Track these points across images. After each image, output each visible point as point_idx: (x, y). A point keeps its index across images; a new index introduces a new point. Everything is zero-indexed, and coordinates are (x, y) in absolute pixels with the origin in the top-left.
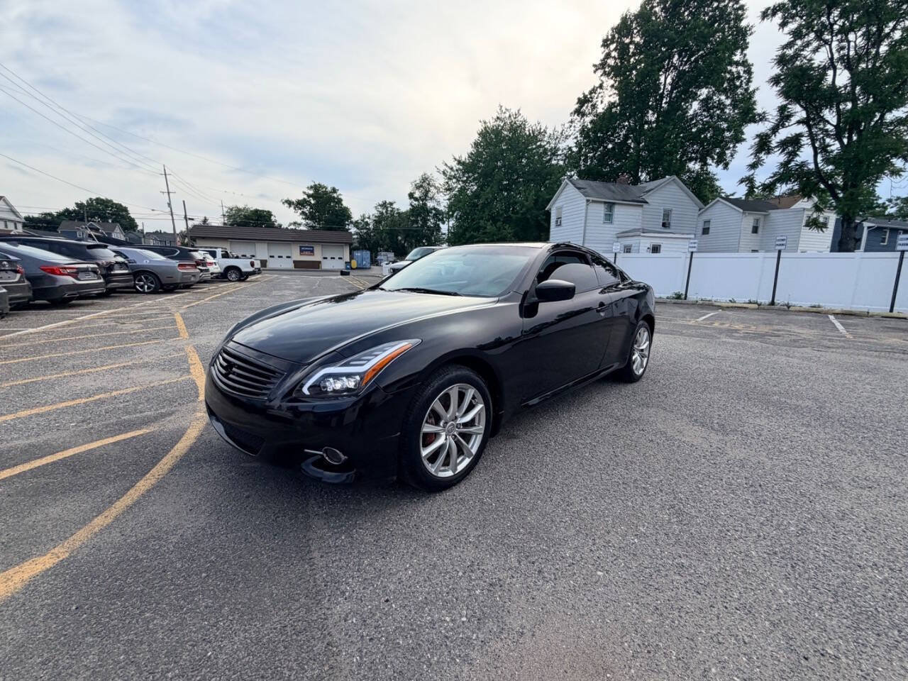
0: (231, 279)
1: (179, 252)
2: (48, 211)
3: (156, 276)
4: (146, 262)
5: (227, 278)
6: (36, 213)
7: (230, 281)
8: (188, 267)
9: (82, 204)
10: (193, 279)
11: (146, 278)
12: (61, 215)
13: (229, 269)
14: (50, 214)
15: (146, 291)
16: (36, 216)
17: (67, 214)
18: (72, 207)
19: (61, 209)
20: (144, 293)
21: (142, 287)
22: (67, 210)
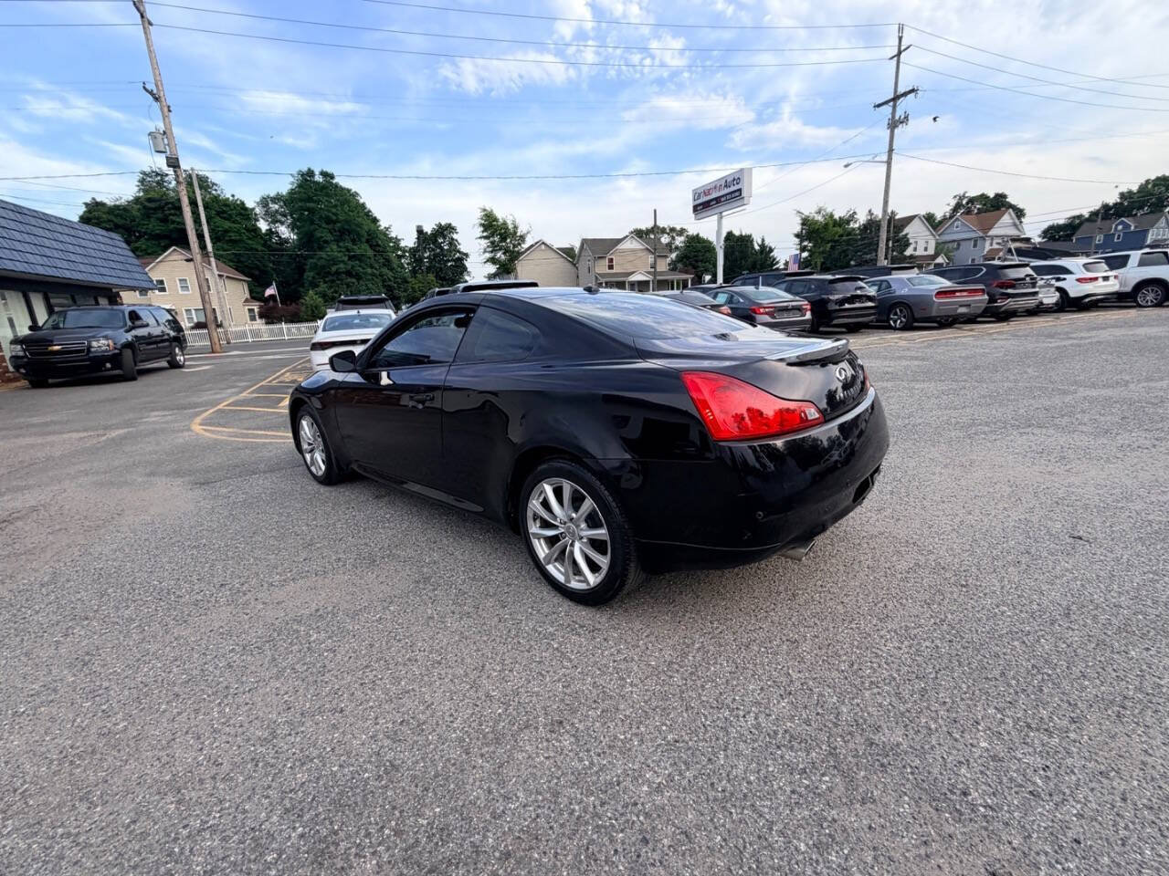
0: (1143, 303)
1: (985, 270)
2: (1077, 213)
3: (910, 307)
4: (905, 291)
5: (1136, 301)
6: (1061, 219)
7: (1140, 306)
8: (958, 294)
9: (1130, 192)
10: (962, 310)
11: (901, 311)
12: (1094, 214)
13: (1142, 285)
14: (1079, 217)
15: (898, 326)
16: (1061, 222)
17: (1107, 213)
18: (1113, 199)
19: (1096, 205)
20: (895, 329)
21: (895, 322)
22: (1106, 207)
